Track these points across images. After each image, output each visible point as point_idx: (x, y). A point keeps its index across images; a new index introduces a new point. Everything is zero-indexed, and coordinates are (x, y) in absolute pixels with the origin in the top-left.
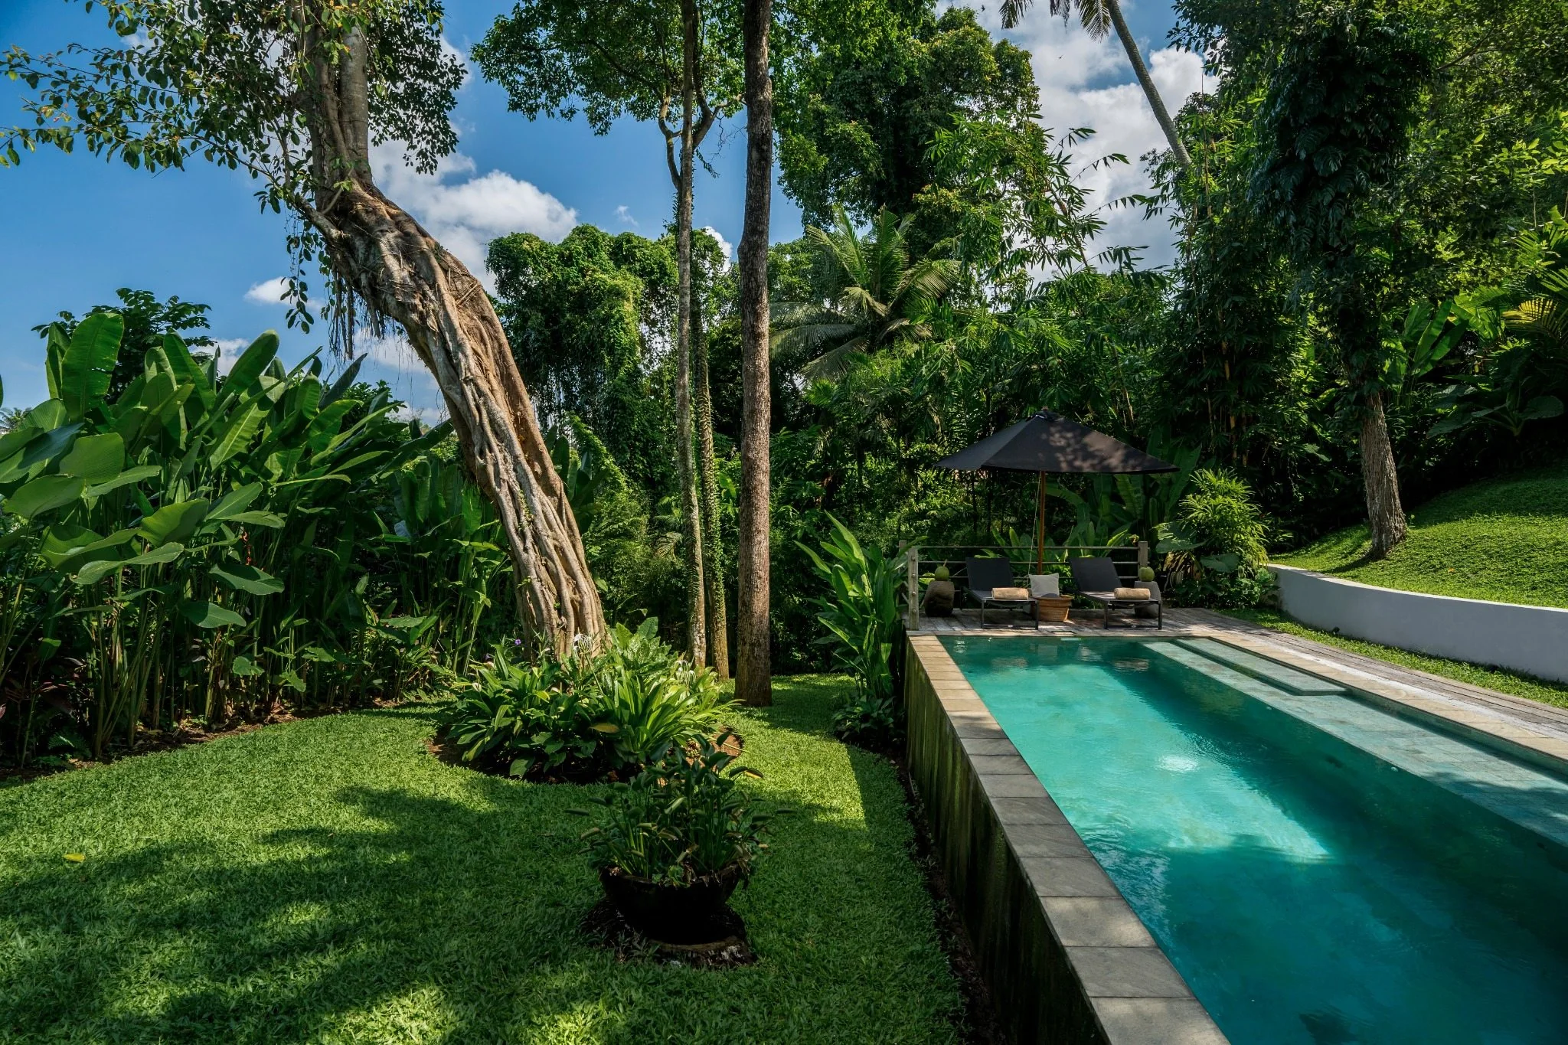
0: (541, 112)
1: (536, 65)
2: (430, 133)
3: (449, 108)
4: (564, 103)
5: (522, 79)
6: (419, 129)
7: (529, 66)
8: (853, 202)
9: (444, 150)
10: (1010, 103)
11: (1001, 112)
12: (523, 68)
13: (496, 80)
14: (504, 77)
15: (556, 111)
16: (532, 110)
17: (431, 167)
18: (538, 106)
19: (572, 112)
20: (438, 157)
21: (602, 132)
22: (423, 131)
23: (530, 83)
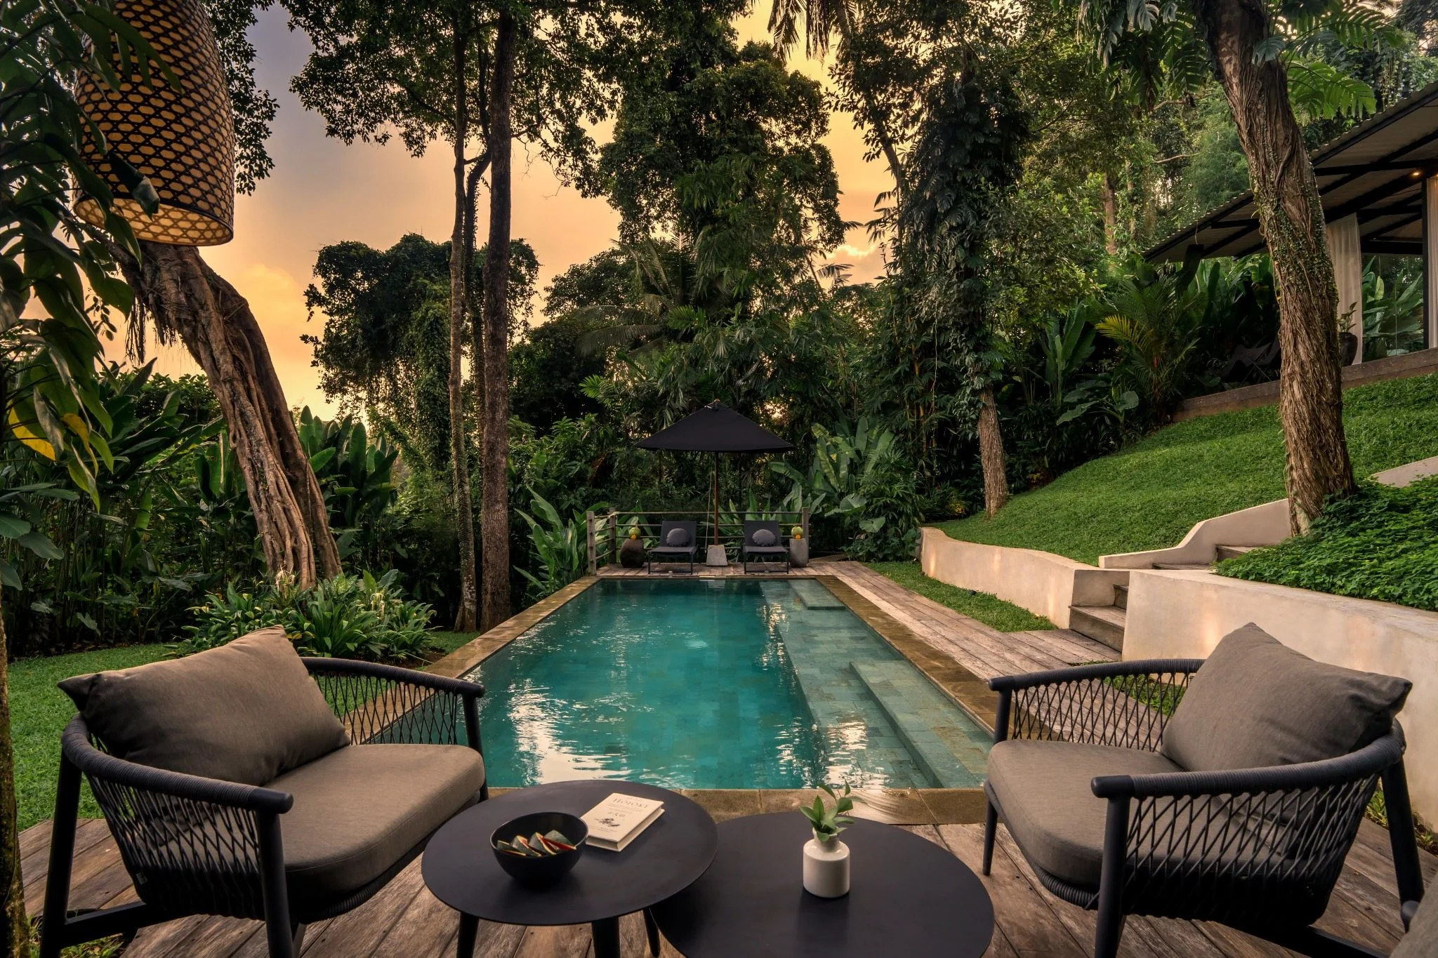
0: (358, 137)
1: (351, 95)
2: (248, 158)
3: (265, 137)
4: (380, 129)
5: (339, 108)
6: (237, 155)
7: (345, 96)
8: (674, 212)
9: (260, 174)
10: (807, 126)
11: (798, 133)
12: (339, 98)
13: (315, 108)
14: (322, 106)
15: (371, 136)
16: (349, 136)
17: (250, 189)
18: (354, 132)
19: (386, 137)
20: (255, 180)
21: (419, 154)
22: (242, 156)
23: (348, 111)
